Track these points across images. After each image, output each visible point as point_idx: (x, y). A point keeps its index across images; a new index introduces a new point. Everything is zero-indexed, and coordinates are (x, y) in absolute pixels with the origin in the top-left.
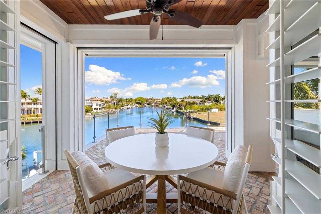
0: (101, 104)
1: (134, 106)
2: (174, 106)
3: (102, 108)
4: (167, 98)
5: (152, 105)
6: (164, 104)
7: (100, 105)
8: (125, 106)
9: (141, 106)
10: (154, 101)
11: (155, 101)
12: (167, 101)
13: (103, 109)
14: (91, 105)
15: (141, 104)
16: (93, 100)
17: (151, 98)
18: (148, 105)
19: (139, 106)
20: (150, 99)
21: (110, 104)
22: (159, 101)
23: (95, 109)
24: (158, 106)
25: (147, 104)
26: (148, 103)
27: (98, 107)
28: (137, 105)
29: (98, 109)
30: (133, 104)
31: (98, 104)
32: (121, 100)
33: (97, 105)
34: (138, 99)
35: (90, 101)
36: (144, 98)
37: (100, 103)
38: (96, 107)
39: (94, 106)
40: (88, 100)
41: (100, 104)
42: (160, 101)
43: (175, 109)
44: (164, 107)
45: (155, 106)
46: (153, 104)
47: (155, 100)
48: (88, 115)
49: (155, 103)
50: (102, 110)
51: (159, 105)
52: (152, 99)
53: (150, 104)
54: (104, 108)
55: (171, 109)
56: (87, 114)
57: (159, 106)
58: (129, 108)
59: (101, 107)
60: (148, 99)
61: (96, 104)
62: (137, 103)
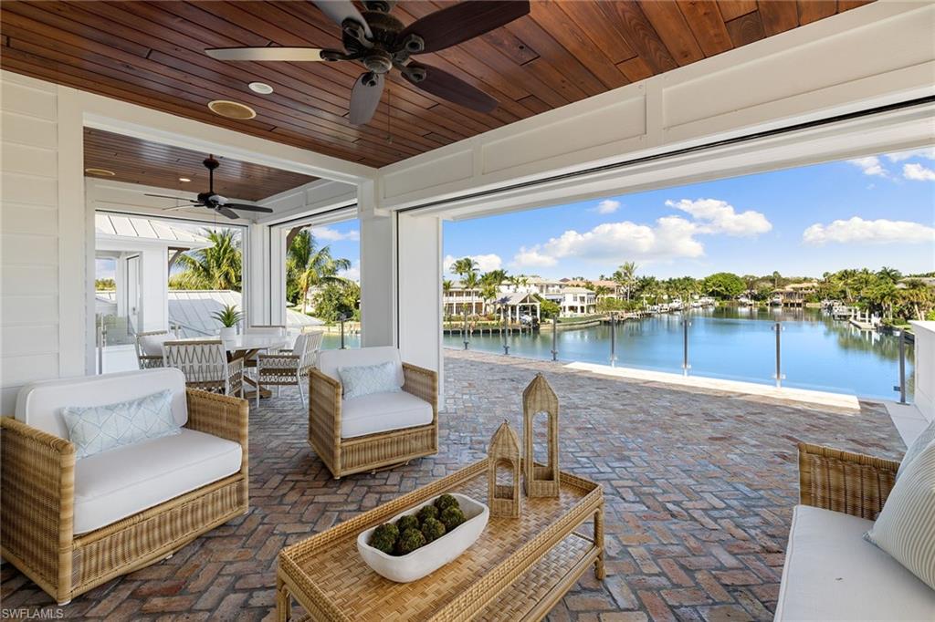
0: (585, 295)
1: (695, 305)
2: (875, 308)
3: (589, 307)
4: (845, 275)
5: (775, 300)
6: (832, 298)
7: (582, 299)
8: (662, 301)
9: (726, 303)
10: (783, 286)
11: (789, 288)
12: (846, 284)
13: (592, 311)
14: (559, 297)
15: (725, 297)
16: (567, 285)
17: (772, 275)
18: (753, 302)
19: (717, 304)
20: (764, 279)
21: (614, 296)
22: (805, 285)
23: (572, 308)
24: (799, 305)
25: (755, 298)
26: (756, 292)
27: (578, 304)
28: (711, 300)
29: (579, 310)
30: (696, 297)
31: (578, 296)
32: (646, 284)
33: (575, 299)
34: (714, 281)
35: (557, 287)
36: (741, 276)
37: (583, 292)
38: (574, 304)
39: (569, 302)
40: (553, 286)
41: (582, 295)
42: (810, 285)
43: (876, 320)
44: (830, 308)
45: (786, 305)
46: (779, 299)
47: (787, 281)
48: (549, 323)
49: (790, 295)
50: (588, 312)
51: (806, 301)
52: (772, 280)
53: (764, 298)
54: (594, 306)
55: (859, 317)
56: (547, 320)
57: (808, 305)
58: (677, 310)
59: (585, 305)
60: (758, 280)
61: (572, 296)
62: (712, 294)
